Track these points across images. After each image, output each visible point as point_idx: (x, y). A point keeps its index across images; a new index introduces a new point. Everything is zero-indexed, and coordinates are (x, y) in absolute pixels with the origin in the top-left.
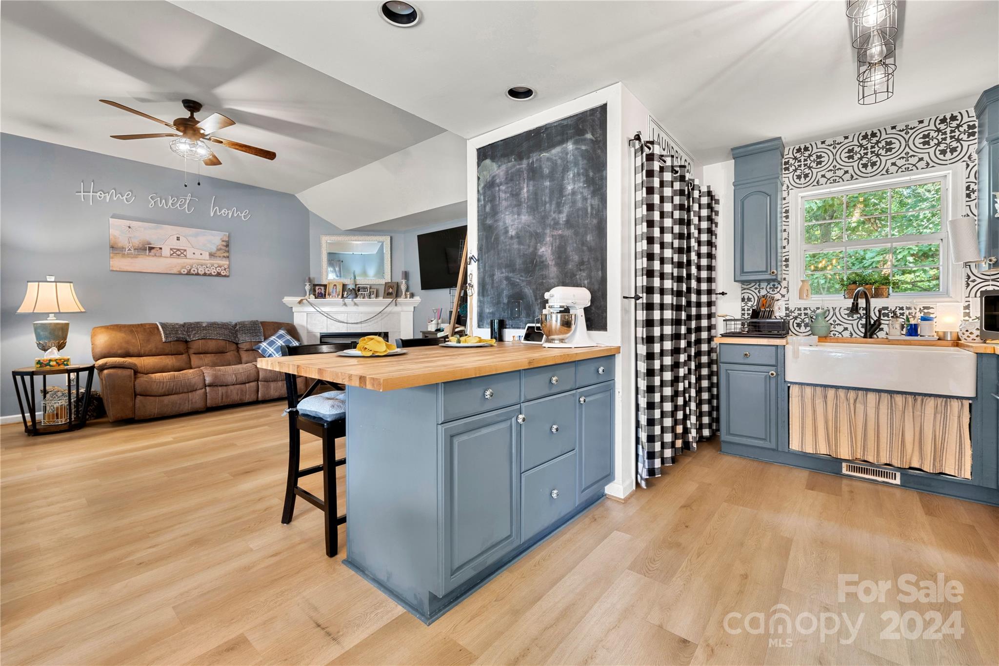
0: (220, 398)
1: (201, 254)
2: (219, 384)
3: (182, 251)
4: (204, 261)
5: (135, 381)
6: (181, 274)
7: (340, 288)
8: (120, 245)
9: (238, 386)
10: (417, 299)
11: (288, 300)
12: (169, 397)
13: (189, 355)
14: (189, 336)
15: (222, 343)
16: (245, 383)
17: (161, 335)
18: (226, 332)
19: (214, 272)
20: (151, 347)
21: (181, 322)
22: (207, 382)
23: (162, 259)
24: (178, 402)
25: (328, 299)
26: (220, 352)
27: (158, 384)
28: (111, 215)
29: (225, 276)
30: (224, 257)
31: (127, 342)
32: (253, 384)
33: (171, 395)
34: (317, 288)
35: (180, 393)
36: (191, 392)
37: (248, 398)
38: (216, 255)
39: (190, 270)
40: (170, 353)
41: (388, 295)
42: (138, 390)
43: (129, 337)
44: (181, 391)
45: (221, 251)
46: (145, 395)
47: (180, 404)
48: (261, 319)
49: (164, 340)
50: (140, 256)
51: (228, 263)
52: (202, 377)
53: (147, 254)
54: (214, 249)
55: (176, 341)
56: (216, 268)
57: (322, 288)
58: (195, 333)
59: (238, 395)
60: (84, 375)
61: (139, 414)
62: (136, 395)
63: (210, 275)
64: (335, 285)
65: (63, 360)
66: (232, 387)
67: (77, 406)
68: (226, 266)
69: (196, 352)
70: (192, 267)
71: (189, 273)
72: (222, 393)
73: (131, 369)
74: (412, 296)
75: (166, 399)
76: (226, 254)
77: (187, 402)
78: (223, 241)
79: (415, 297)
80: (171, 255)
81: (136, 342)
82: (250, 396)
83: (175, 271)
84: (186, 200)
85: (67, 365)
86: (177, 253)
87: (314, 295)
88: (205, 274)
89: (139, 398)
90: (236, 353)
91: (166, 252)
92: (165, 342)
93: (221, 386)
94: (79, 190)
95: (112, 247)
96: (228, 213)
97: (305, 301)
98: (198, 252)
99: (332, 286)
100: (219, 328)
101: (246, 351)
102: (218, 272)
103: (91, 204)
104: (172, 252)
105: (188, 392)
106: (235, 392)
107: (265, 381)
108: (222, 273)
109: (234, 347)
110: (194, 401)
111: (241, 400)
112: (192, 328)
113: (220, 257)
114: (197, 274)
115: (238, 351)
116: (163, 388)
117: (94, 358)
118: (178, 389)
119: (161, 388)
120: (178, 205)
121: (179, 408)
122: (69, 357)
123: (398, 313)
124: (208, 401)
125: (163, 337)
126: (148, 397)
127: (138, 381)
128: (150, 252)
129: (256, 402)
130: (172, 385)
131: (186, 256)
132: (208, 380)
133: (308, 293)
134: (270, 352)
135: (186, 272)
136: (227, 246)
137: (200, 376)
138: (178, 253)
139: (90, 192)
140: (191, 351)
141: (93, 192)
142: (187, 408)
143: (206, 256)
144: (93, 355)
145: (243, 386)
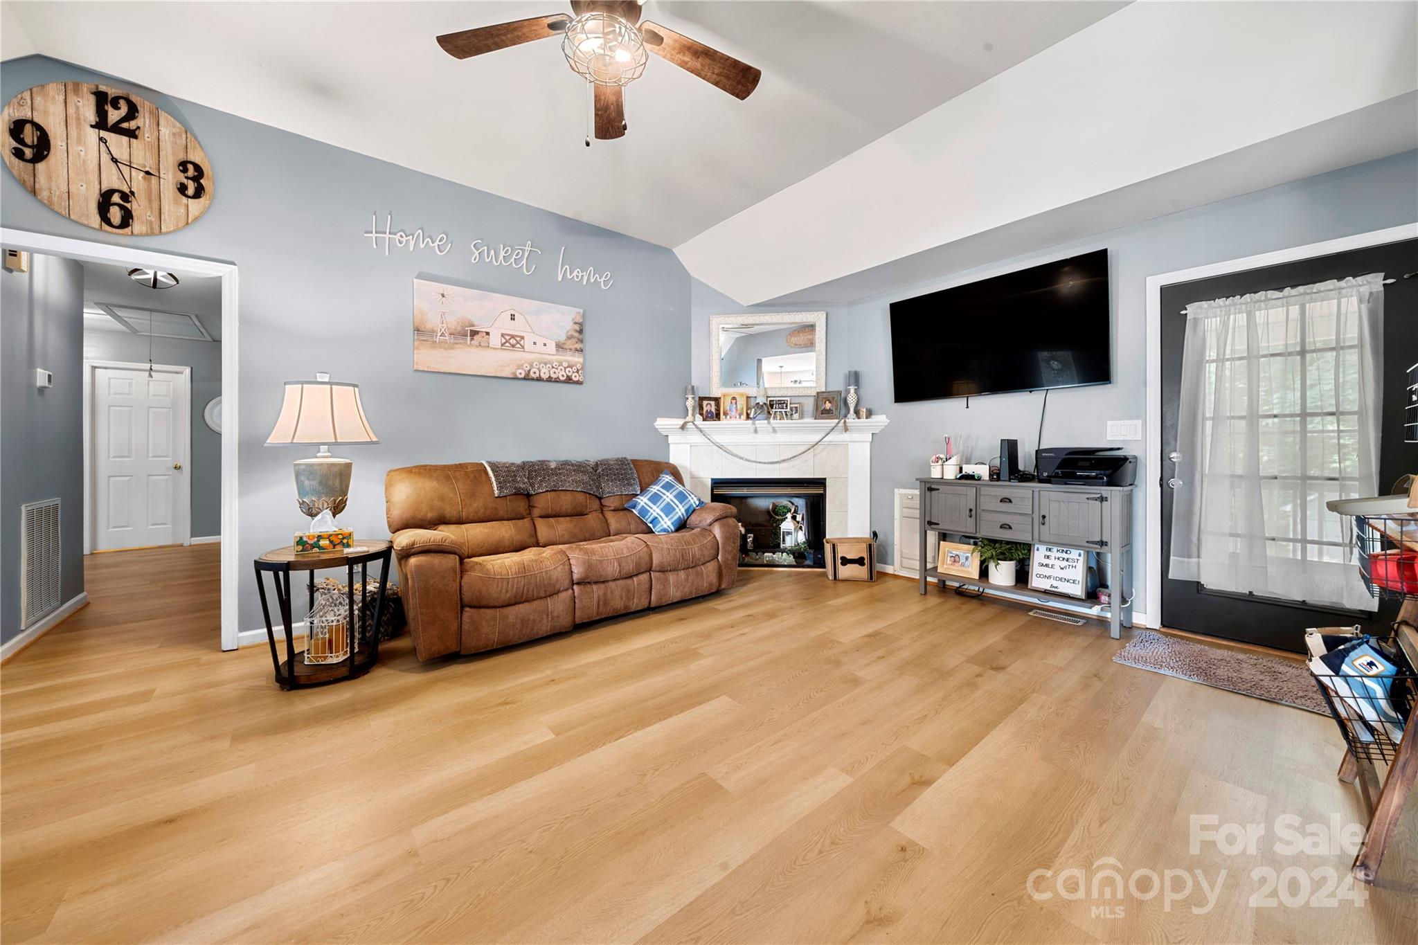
0: (595, 606)
1: (545, 345)
2: (594, 579)
3: (518, 339)
4: (547, 357)
5: (462, 578)
6: (516, 378)
7: (742, 403)
8: (429, 326)
9: (621, 582)
10: (880, 420)
11: (662, 423)
12: (517, 607)
13: (532, 519)
14: (532, 485)
15: (581, 497)
16: (631, 577)
17: (491, 484)
18: (586, 478)
19: (563, 376)
20: (477, 506)
21: (518, 461)
22: (576, 577)
23: (489, 352)
24: (532, 617)
25: (724, 421)
26: (578, 513)
27: (500, 584)
28: (416, 274)
29: (578, 383)
30: (577, 350)
31: (442, 498)
32: (644, 577)
33: (520, 603)
34: (705, 403)
35: (534, 600)
36: (550, 596)
37: (637, 603)
38: (565, 346)
39: (529, 371)
40: (506, 517)
41: (824, 413)
42: (467, 597)
43: (445, 489)
44: (535, 594)
45: (573, 341)
46: (479, 605)
47: (534, 621)
48: (630, 456)
49: (496, 492)
50: (457, 346)
51: (581, 360)
52: (567, 567)
53: (469, 342)
54: (562, 338)
55: (516, 494)
56: (565, 369)
57: (713, 403)
58: (541, 481)
59: (622, 599)
60: (375, 567)
61: (470, 643)
62: (463, 606)
63: (557, 381)
64: (734, 398)
65: (340, 537)
66: (612, 585)
67: (363, 618)
68: (579, 366)
69: (543, 514)
70: (531, 365)
71: (527, 378)
72: (599, 597)
73: (455, 553)
74: (870, 414)
75: (513, 613)
76: (578, 346)
77: (545, 616)
78: (575, 323)
79: (873, 416)
80: (502, 345)
81: (454, 497)
82: (640, 600)
83: (507, 373)
84: (523, 250)
85: (348, 546)
86: (511, 341)
87: (701, 414)
88: (550, 380)
89: (468, 612)
90: (601, 516)
91: (495, 340)
92: (499, 497)
93: (596, 583)
94: (370, 230)
95: (417, 330)
96: (582, 276)
97: (690, 426)
98: (540, 342)
99: (729, 399)
100: (574, 471)
101: (612, 510)
102: (567, 376)
103: (387, 254)
104: (504, 341)
105: (545, 597)
106: (617, 593)
107: (660, 571)
108: (573, 377)
109: (596, 505)
110: (555, 614)
111: (626, 607)
112: (535, 471)
113: (571, 349)
114: (539, 379)
115: (602, 512)
116: (507, 591)
117: (390, 527)
118: (531, 592)
119: (504, 591)
120: (513, 260)
121: (533, 629)
122: (350, 530)
123: (844, 445)
124: (578, 613)
125: (495, 488)
126: (482, 610)
127: (466, 578)
128: (472, 339)
129: (649, 610)
130: (523, 583)
131: (523, 347)
132: (578, 572)
133: (690, 412)
134: (655, 514)
135: (522, 376)
136: (581, 332)
137: (563, 564)
138: (513, 342)
139: (385, 233)
140: (536, 512)
141: (390, 233)
142: (544, 627)
143: (552, 347)
144: (388, 522)
145: (629, 581)
